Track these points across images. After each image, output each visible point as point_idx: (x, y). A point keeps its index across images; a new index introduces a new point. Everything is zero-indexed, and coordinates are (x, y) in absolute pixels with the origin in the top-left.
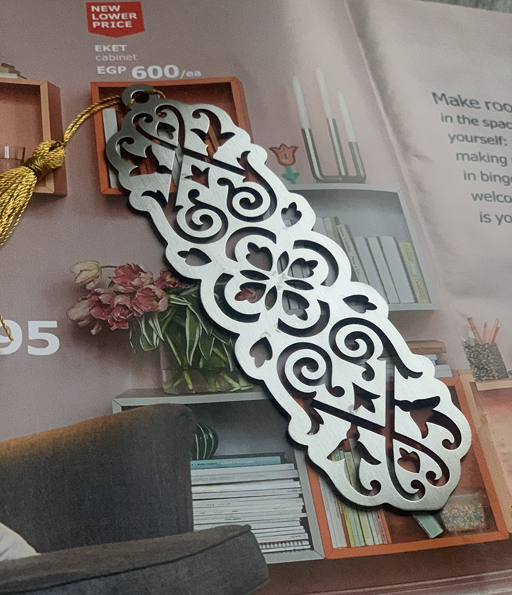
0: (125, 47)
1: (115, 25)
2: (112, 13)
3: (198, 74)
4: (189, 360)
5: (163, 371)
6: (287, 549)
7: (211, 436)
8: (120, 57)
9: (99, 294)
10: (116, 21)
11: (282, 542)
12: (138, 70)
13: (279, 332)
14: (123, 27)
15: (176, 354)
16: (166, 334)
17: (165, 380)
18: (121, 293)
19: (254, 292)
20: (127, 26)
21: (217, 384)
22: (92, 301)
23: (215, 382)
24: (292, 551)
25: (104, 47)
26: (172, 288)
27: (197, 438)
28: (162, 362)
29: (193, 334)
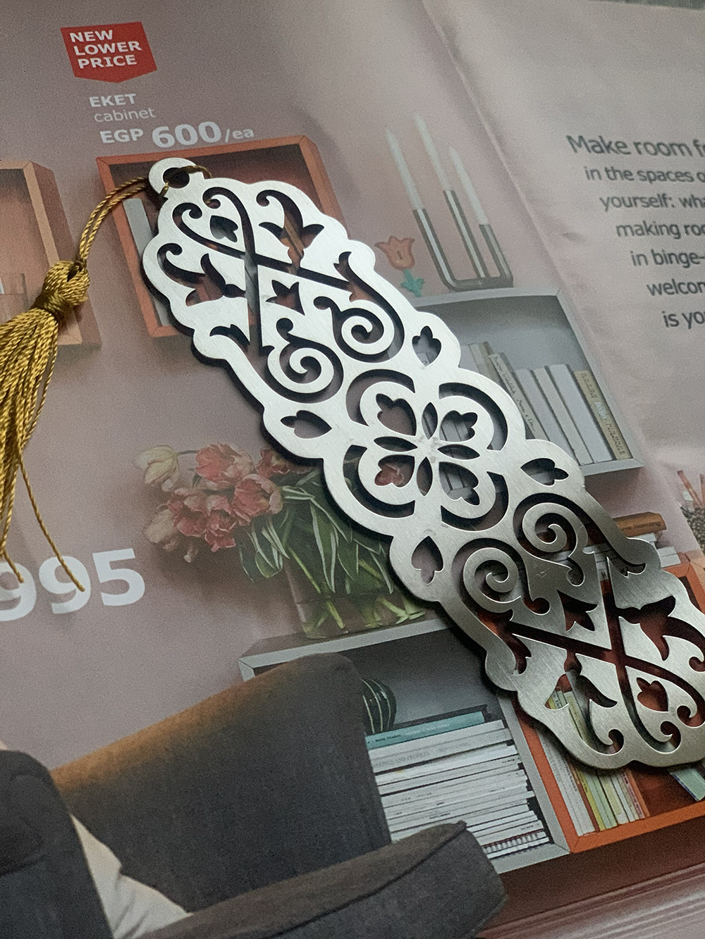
0: (133, 97)
1: (112, 62)
2: (102, 43)
3: (250, 134)
4: (331, 584)
5: (298, 606)
6: (521, 847)
7: (384, 695)
8: (130, 113)
9: (183, 498)
10: (112, 55)
11: (510, 839)
12: (161, 133)
13: (447, 527)
14: (124, 64)
15: (310, 577)
16: (290, 549)
17: (303, 619)
18: (214, 493)
19: (399, 470)
20: (129, 63)
21: (376, 615)
22: (176, 510)
23: (373, 614)
24: (526, 849)
25: (103, 98)
26: (283, 476)
27: (366, 701)
28: (294, 593)
29: (327, 545)
